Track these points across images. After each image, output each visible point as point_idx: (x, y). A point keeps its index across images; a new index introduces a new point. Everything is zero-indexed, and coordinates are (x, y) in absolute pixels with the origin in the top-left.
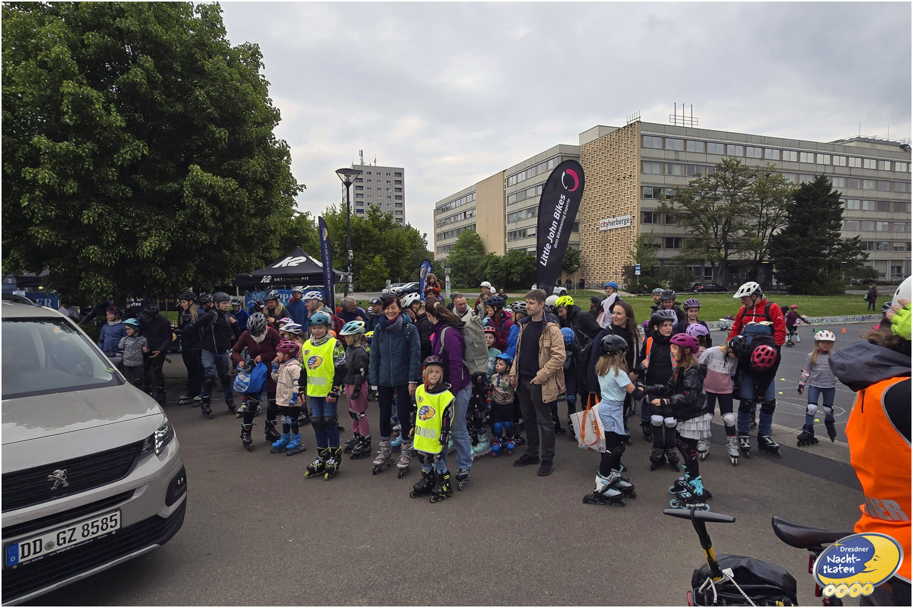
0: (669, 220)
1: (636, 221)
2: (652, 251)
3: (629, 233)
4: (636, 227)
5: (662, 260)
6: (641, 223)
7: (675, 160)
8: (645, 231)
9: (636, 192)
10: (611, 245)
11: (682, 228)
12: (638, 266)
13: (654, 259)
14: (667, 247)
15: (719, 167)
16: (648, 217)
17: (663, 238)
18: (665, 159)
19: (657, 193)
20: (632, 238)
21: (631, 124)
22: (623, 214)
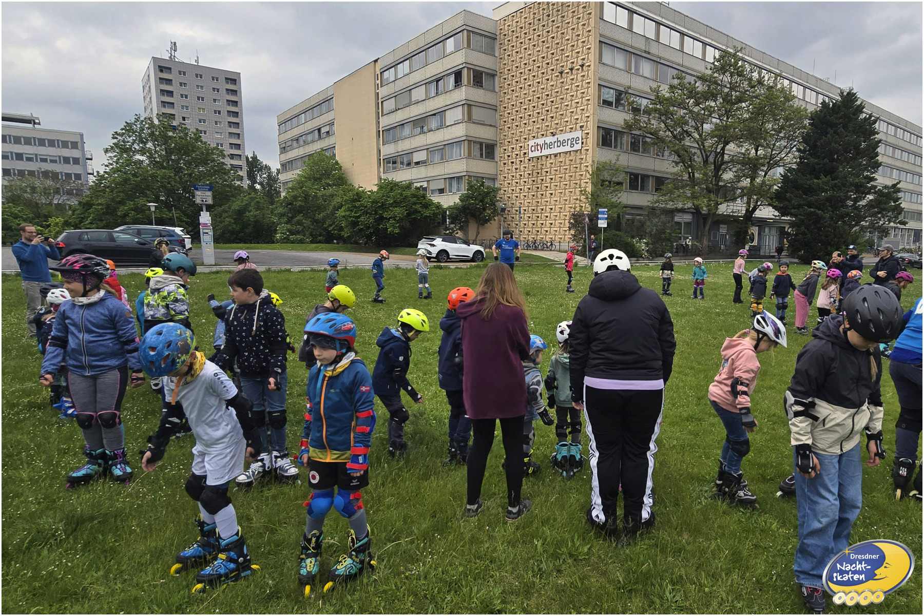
1: (592, 141)
3: (578, 161)
4: (590, 151)
6: (598, 145)
7: (645, 52)
8: (603, 159)
9: (591, 93)
10: (548, 180)
14: (631, 188)
16: (607, 137)
17: (626, 172)
18: (631, 47)
19: (619, 99)
20: (584, 169)
22: (568, 130)
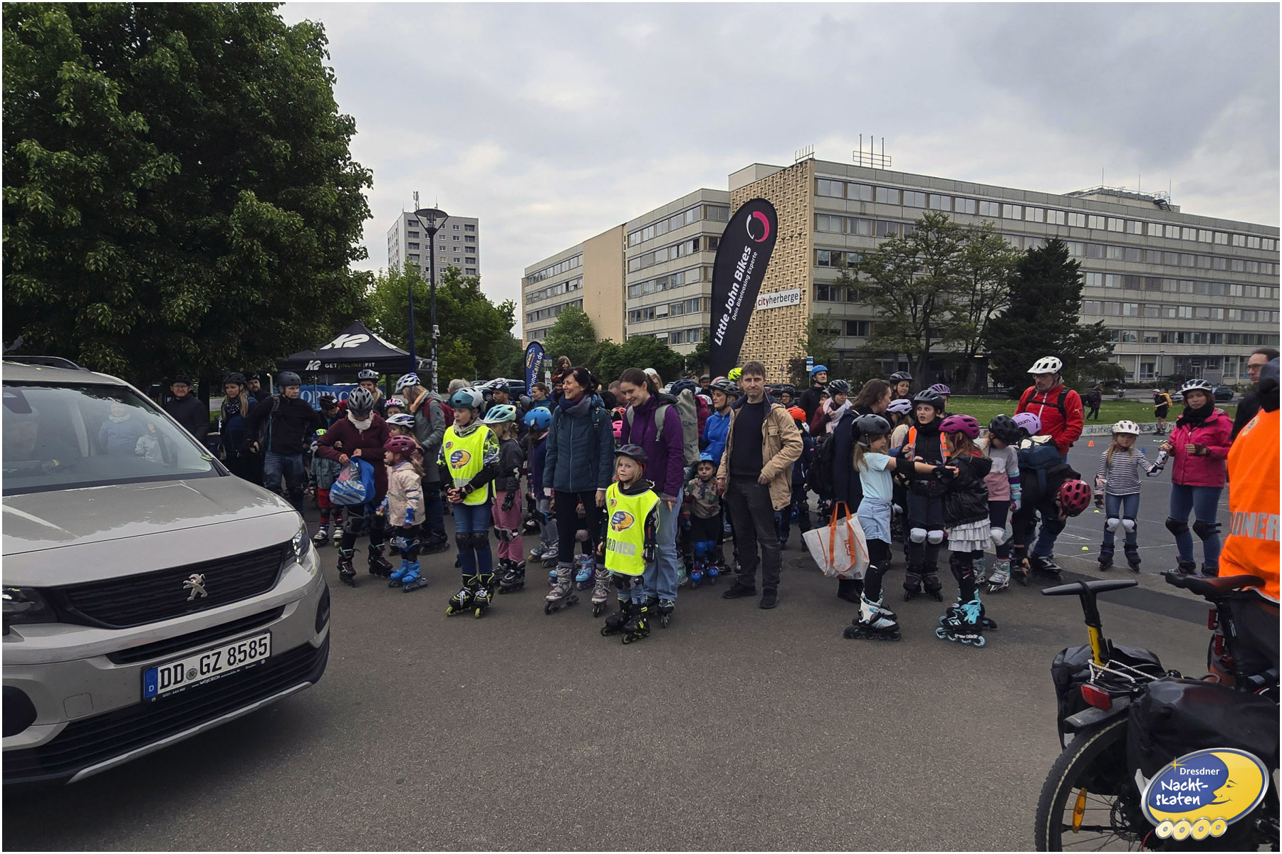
0: (851, 297)
1: (808, 297)
2: (828, 339)
3: (797, 314)
4: (807, 305)
5: (842, 352)
6: (814, 299)
7: (861, 214)
8: (819, 312)
9: (808, 257)
10: (773, 330)
11: (870, 307)
12: (809, 360)
13: (830, 350)
14: (848, 334)
15: (919, 224)
16: (823, 292)
17: (843, 321)
18: (846, 212)
19: (835, 259)
20: (802, 320)
21: (801, 163)
22: (789, 288)
